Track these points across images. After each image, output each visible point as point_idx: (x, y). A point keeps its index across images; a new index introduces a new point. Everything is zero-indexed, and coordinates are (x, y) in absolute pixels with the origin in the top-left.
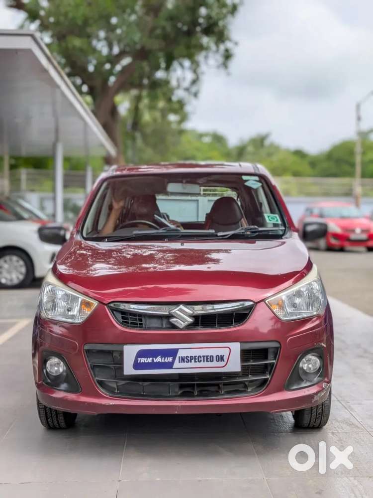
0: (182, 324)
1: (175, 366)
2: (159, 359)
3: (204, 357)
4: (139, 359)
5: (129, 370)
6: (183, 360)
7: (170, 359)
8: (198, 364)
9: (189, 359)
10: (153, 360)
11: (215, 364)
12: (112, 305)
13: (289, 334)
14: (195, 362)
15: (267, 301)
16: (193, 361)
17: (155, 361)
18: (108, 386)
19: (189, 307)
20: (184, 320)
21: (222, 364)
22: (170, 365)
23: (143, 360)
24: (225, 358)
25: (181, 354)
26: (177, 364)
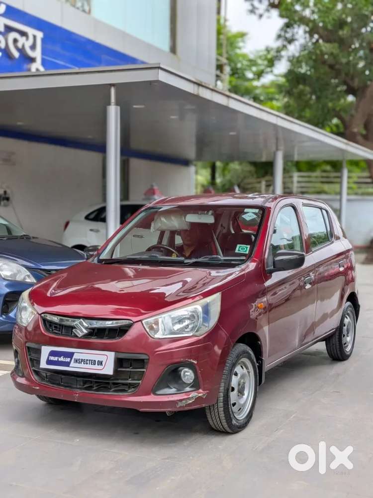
0: (79, 334)
1: (71, 366)
2: (62, 359)
3: (90, 360)
4: (50, 357)
5: (43, 365)
6: (76, 361)
7: (68, 360)
8: (85, 366)
9: (80, 361)
10: (58, 359)
11: (96, 367)
12: (43, 315)
13: (157, 350)
14: (84, 363)
15: (143, 322)
16: (83, 363)
17: (59, 360)
18: (41, 374)
19: (87, 321)
20: (82, 331)
21: (100, 367)
22: (68, 364)
23: (52, 358)
24: (103, 363)
25: (76, 356)
26: (72, 364)
